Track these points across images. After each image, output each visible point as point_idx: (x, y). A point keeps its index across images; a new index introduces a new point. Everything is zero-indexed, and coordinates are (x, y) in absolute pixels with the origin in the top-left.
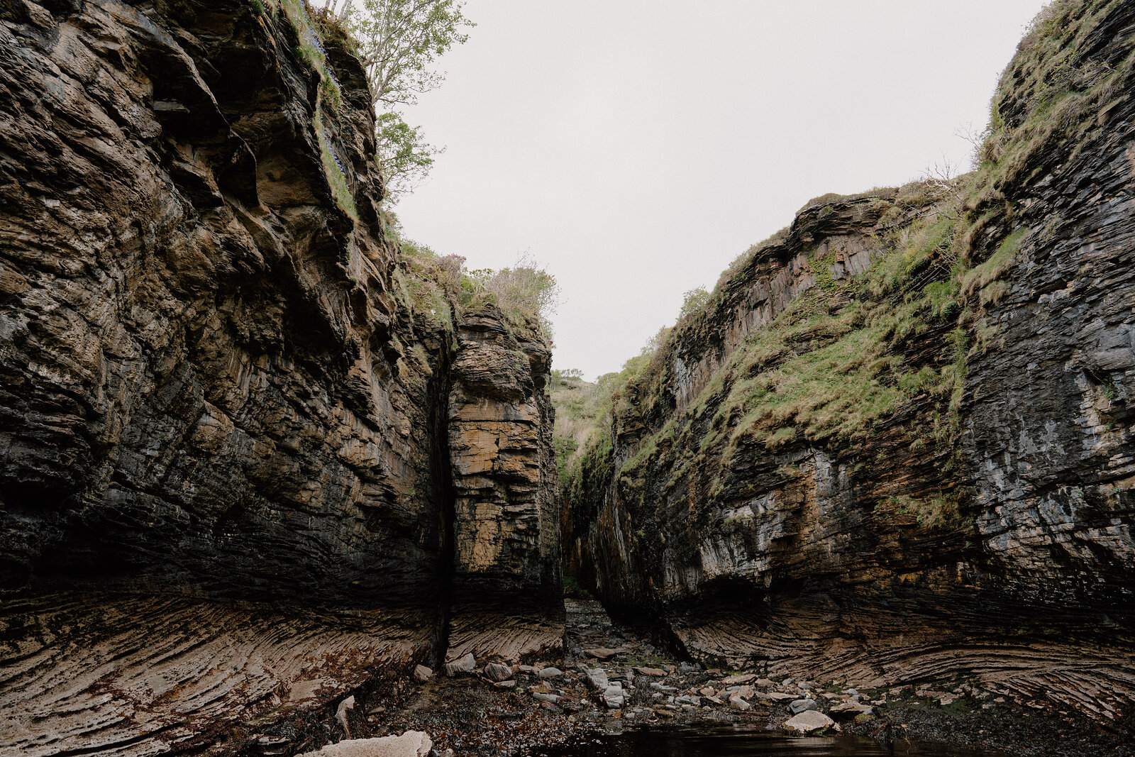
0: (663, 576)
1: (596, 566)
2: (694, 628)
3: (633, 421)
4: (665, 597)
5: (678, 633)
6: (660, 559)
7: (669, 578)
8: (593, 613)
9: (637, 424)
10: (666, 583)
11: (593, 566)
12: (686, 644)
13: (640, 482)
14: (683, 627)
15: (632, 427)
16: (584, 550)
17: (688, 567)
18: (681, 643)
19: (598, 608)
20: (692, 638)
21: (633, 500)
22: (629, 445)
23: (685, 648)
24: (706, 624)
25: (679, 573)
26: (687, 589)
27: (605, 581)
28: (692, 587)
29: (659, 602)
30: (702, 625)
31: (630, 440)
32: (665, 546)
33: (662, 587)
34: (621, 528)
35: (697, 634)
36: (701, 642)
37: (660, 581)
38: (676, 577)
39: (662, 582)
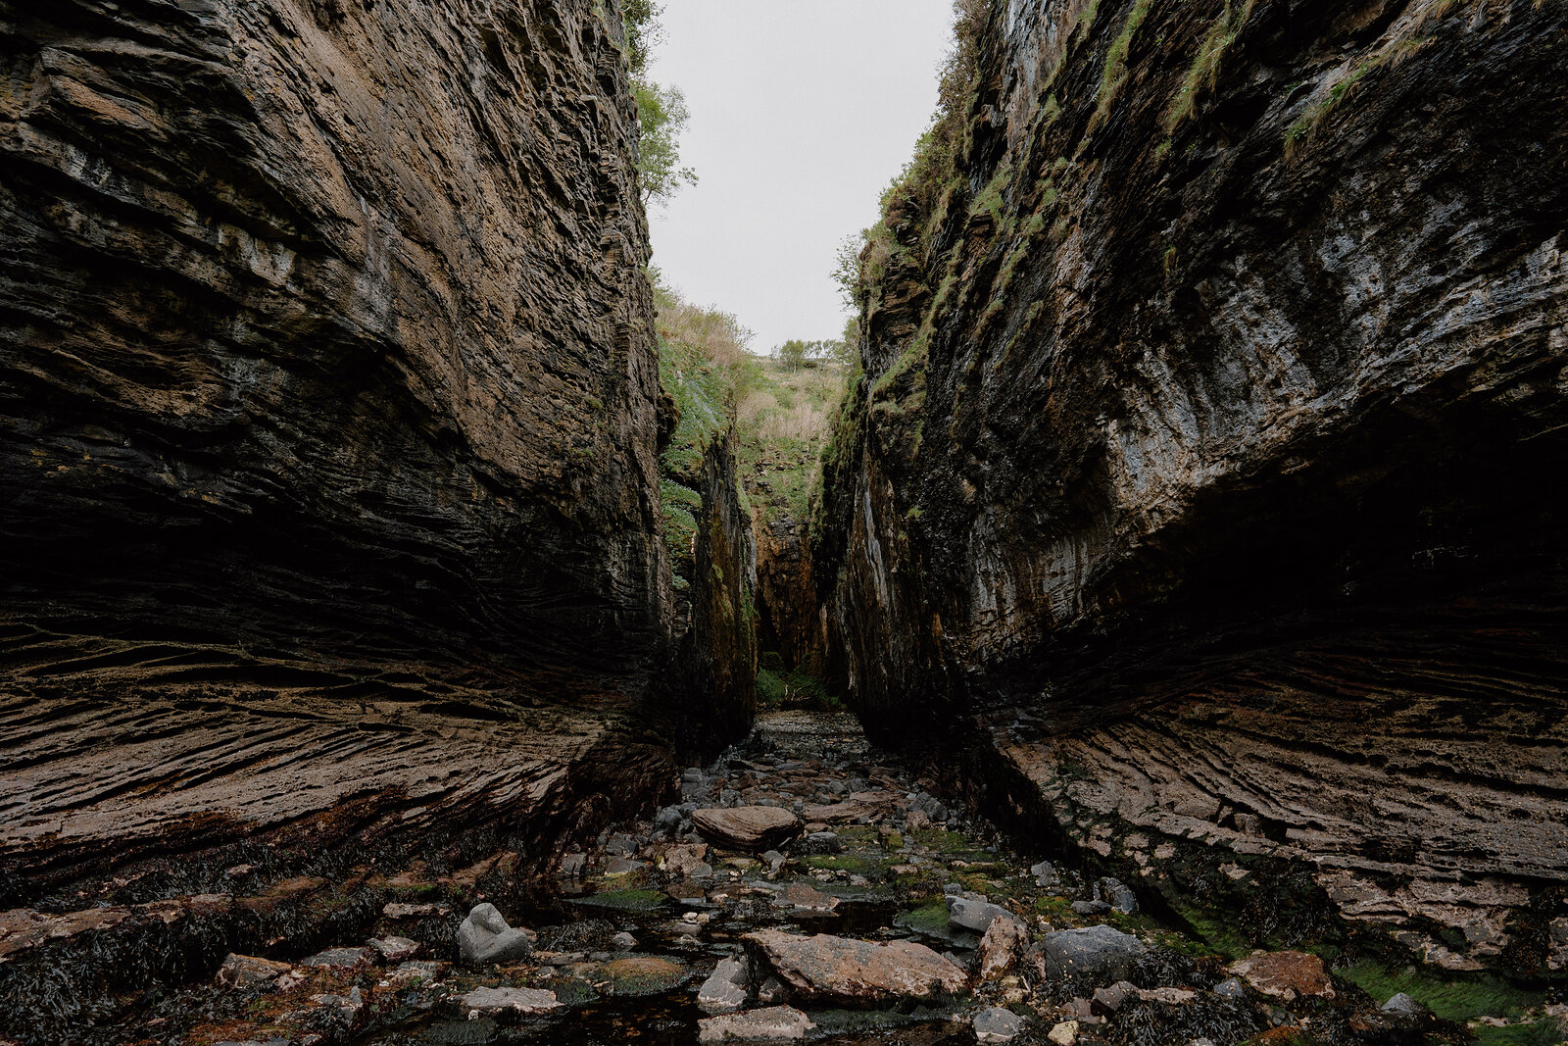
0: (966, 597)
1: (848, 648)
2: (1077, 734)
3: (903, 278)
4: (975, 656)
5: (1016, 754)
6: (959, 552)
7: (985, 600)
8: (839, 734)
9: (913, 285)
10: (976, 615)
11: (843, 648)
12: (1051, 794)
13: (914, 401)
14: (1032, 736)
15: (901, 294)
16: (830, 622)
17: (1046, 546)
18: (1028, 790)
19: (851, 725)
20: (1070, 769)
21: (897, 444)
22: (893, 342)
23: (1047, 808)
24: (1129, 719)
25: (1016, 574)
26: (1046, 616)
27: (862, 673)
28: (1061, 607)
29: (957, 673)
30: (1106, 724)
31: (896, 330)
32: (974, 510)
33: (966, 630)
34: (878, 535)
35: (1091, 756)
36: (1110, 783)
37: (961, 616)
38: (1009, 592)
39: (965, 615)
